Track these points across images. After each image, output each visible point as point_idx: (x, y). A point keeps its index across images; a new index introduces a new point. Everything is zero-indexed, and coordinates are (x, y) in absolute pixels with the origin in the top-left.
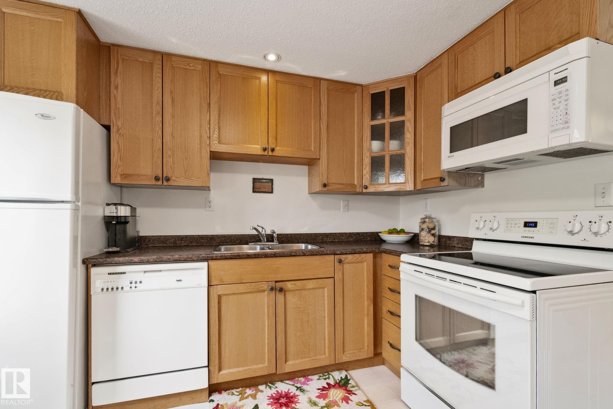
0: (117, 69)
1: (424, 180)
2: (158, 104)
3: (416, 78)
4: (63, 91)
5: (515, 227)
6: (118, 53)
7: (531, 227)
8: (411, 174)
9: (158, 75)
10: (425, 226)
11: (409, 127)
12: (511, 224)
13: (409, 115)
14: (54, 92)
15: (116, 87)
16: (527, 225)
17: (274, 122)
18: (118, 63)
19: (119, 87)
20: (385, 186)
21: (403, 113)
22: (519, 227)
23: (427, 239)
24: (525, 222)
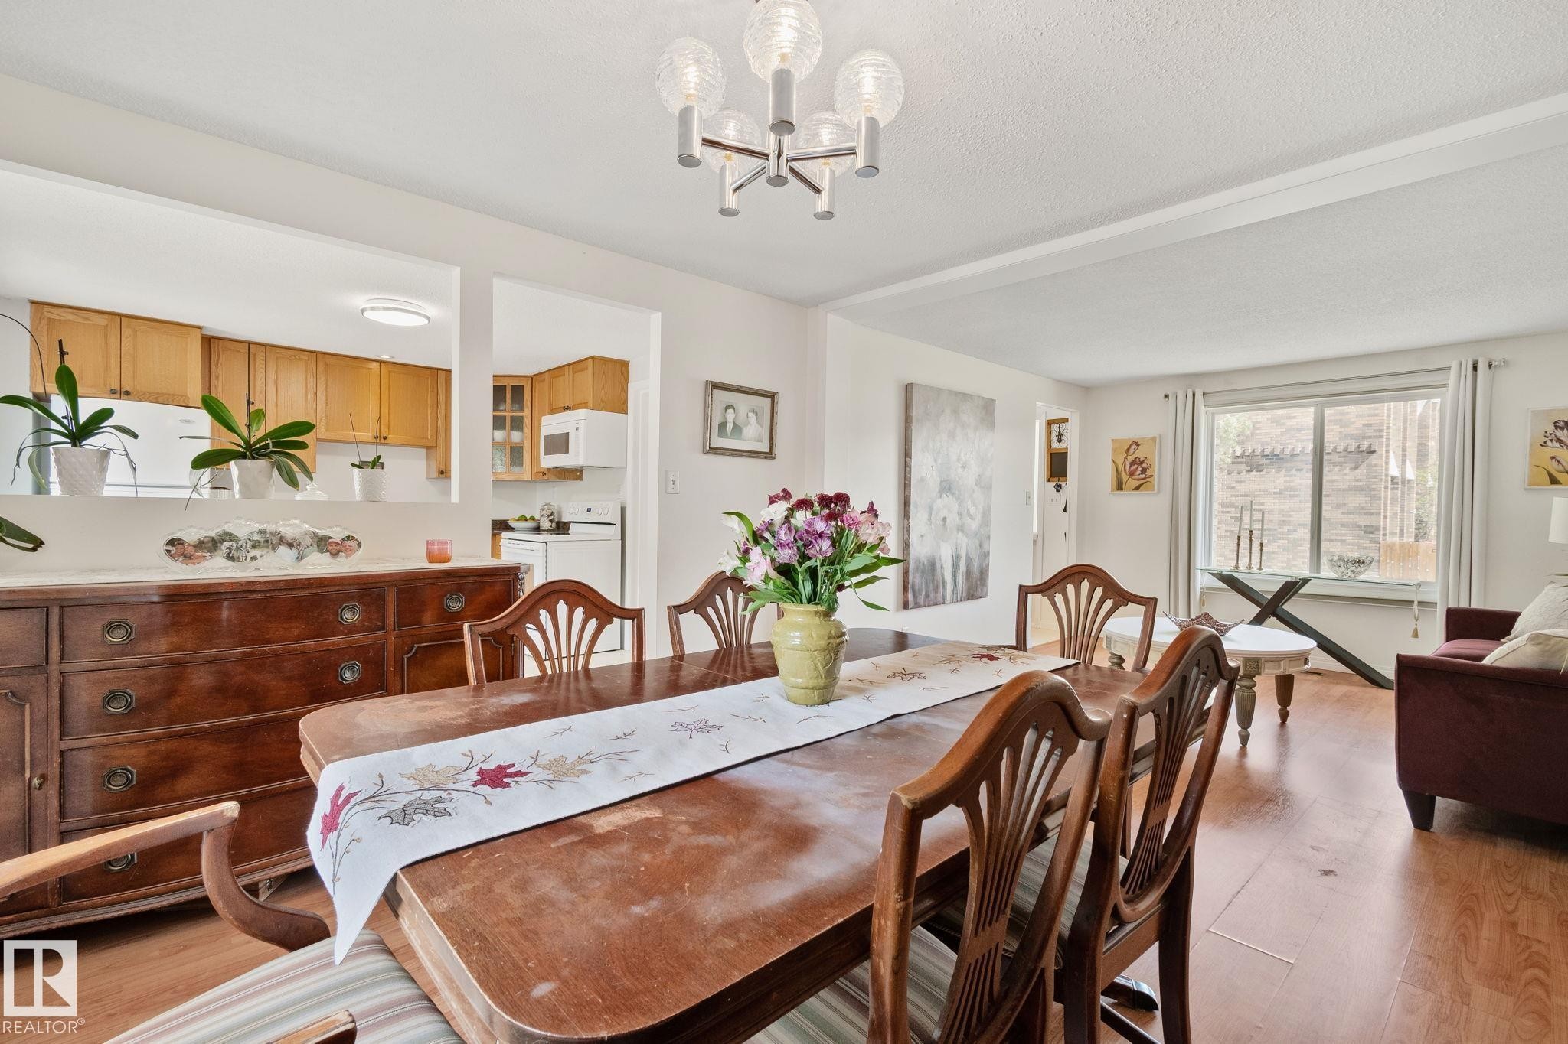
0: (218, 360)
2: (261, 393)
3: (532, 378)
4: (189, 395)
6: (218, 346)
8: (528, 466)
9: (261, 366)
10: (544, 512)
11: (527, 422)
13: (527, 412)
14: (182, 396)
15: (217, 378)
17: (387, 411)
18: (219, 356)
19: (220, 377)
20: (505, 475)
21: (522, 410)
23: (546, 524)
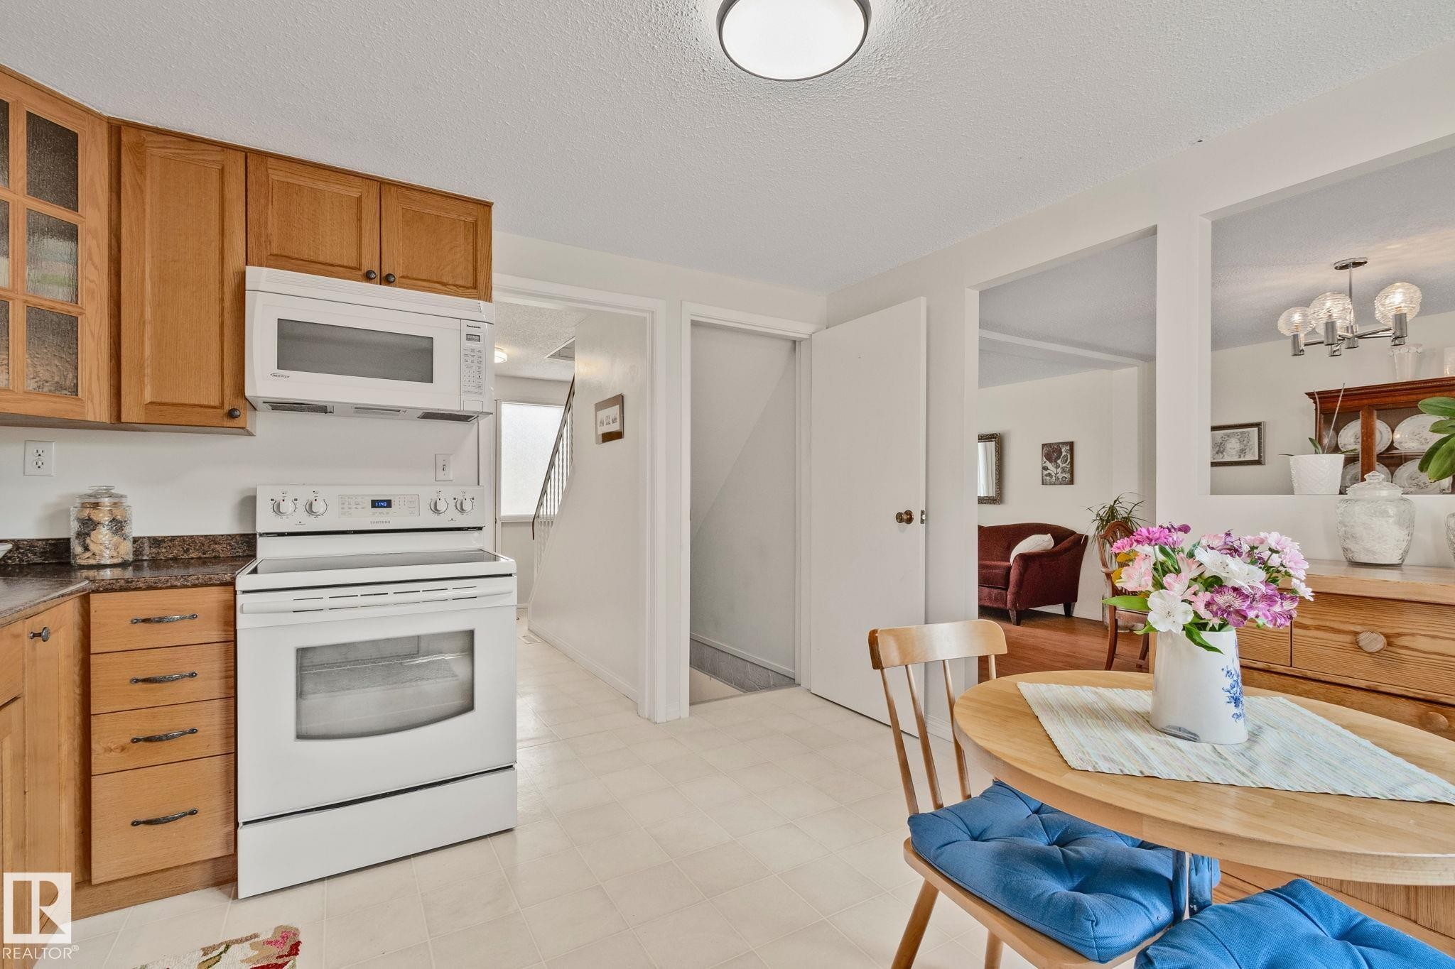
1: (151, 403)
5: (356, 508)
7: (382, 507)
8: (98, 379)
12: (349, 504)
13: (93, 218)
16: (375, 504)
22: (363, 508)
24: (372, 501)
